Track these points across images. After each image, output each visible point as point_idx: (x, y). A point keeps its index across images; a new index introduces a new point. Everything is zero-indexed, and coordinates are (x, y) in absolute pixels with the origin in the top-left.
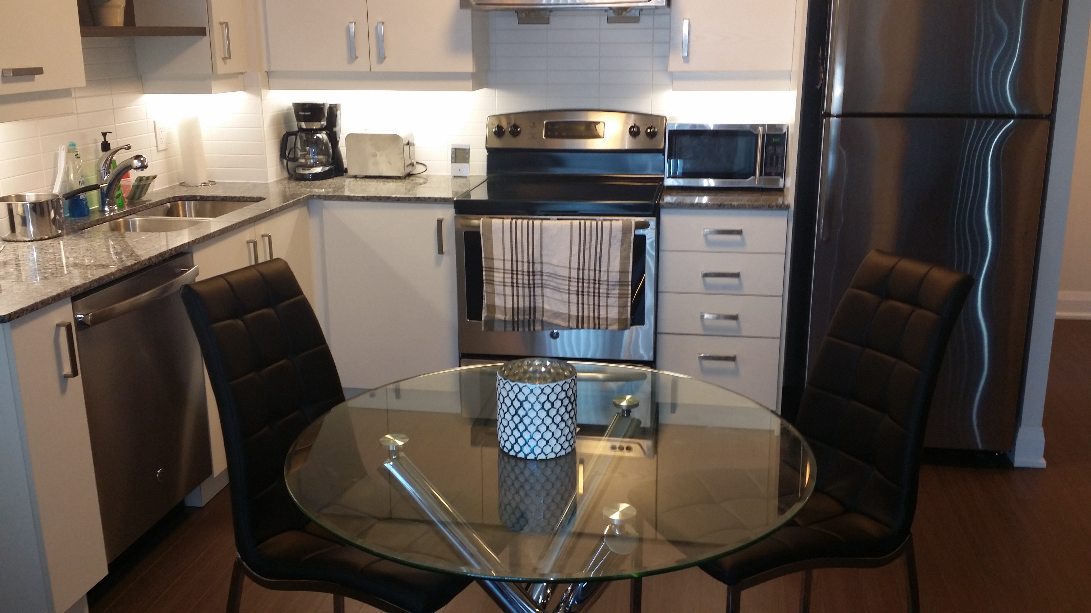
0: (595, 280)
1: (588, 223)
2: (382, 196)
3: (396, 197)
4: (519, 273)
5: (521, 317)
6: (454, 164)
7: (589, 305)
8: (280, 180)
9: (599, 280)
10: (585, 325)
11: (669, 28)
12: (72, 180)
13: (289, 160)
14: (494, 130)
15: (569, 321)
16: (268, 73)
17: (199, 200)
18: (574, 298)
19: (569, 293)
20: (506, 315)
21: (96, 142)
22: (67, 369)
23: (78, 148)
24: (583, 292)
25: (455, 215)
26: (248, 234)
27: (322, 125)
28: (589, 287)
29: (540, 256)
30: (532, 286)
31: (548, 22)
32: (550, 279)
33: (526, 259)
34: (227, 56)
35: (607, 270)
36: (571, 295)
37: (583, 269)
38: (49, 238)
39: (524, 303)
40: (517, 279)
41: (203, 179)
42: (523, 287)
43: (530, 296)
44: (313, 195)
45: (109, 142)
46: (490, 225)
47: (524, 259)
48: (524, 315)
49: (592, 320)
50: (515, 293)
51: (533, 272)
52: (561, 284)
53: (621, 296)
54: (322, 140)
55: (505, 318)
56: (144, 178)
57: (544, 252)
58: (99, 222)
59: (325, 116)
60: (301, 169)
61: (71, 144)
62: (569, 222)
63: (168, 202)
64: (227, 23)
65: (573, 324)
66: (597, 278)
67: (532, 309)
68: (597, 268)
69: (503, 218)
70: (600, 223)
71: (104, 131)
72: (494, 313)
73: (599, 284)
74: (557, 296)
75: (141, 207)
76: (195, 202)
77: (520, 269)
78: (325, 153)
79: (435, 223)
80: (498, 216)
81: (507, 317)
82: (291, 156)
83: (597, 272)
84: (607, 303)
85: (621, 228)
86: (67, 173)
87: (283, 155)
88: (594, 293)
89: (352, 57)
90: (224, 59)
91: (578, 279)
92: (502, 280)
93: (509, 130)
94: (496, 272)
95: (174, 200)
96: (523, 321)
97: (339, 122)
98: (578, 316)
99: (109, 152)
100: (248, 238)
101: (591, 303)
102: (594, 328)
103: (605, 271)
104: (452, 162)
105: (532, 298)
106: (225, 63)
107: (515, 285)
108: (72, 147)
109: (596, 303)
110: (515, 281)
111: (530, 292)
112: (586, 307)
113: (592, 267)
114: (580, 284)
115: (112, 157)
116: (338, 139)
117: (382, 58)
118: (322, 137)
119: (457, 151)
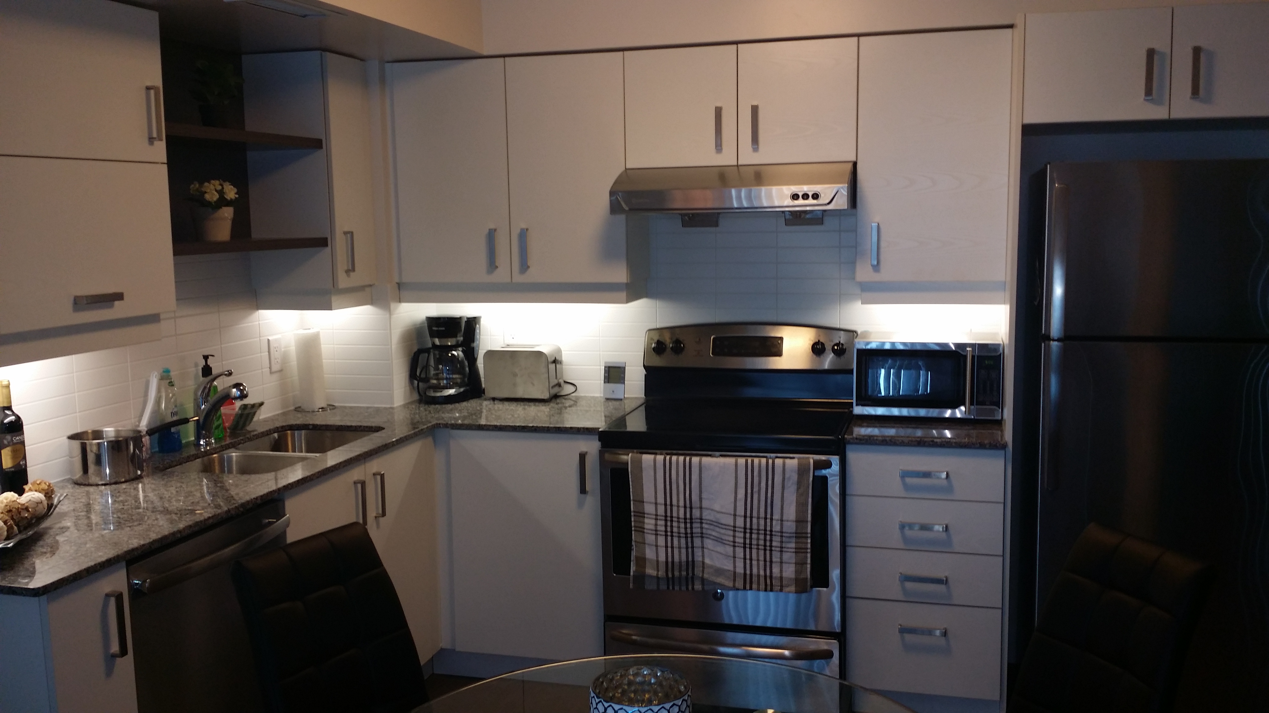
0: (765, 530)
1: (756, 461)
2: (518, 425)
3: (533, 426)
4: (674, 519)
5: (677, 573)
6: (607, 385)
7: (758, 560)
8: (409, 403)
9: (771, 531)
10: (755, 586)
11: (855, 231)
12: (163, 410)
13: (420, 380)
14: (653, 345)
15: (734, 580)
16: (399, 284)
17: (311, 429)
18: (740, 552)
19: (734, 546)
20: (658, 571)
21: (196, 365)
22: (115, 648)
23: (172, 374)
24: (751, 544)
25: (600, 449)
26: (356, 474)
27: (458, 341)
28: (758, 539)
29: (698, 499)
30: (689, 535)
31: (716, 225)
32: (712, 527)
33: (682, 503)
34: (351, 268)
35: (780, 519)
36: (737, 549)
37: (751, 517)
38: (125, 482)
39: (680, 556)
40: (672, 526)
41: (320, 402)
42: (679, 537)
43: (687, 548)
44: (440, 424)
45: (211, 366)
46: (640, 462)
47: (680, 502)
48: (680, 571)
49: (762, 580)
50: (669, 544)
51: (691, 519)
52: (724, 534)
53: (798, 551)
54: (457, 357)
55: (658, 574)
56: (249, 406)
57: (704, 496)
58: (189, 459)
59: (461, 330)
60: (432, 391)
61: (165, 370)
62: (732, 460)
63: (276, 431)
64: (352, 233)
65: (739, 584)
66: (768, 528)
67: (690, 563)
68: (769, 516)
69: (656, 454)
70: (770, 461)
71: (206, 354)
72: (645, 567)
73: (771, 535)
74: (720, 548)
75: (242, 440)
76: (305, 431)
77: (675, 514)
78: (461, 371)
79: (577, 458)
80: (650, 451)
81: (660, 573)
82: (423, 376)
83: (768, 521)
84: (781, 558)
85: (797, 467)
86: (158, 402)
87: (413, 375)
88: (765, 546)
89: (492, 265)
90: (348, 272)
91: (745, 528)
92: (653, 527)
93: (671, 345)
94: (647, 518)
95: (282, 430)
96: (680, 577)
97: (478, 337)
98: (745, 574)
99: (210, 378)
100: (356, 478)
101: (762, 558)
102: (766, 590)
103: (777, 520)
104: (605, 382)
105: (690, 550)
106: (348, 276)
107: (669, 534)
108: (165, 374)
109: (768, 559)
110: (669, 529)
111: (687, 543)
112: (755, 563)
113: (762, 515)
114: (748, 535)
115: (211, 384)
116: (476, 356)
117: (524, 267)
118: (458, 354)
119: (611, 369)
